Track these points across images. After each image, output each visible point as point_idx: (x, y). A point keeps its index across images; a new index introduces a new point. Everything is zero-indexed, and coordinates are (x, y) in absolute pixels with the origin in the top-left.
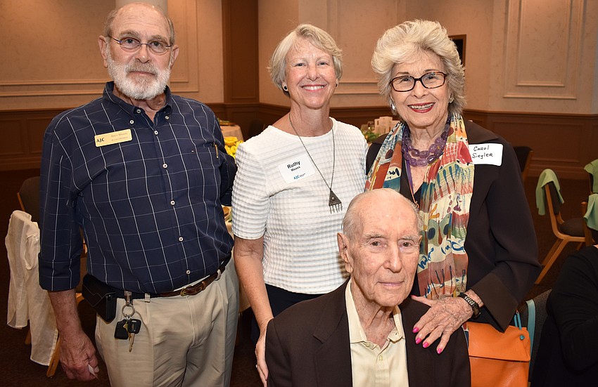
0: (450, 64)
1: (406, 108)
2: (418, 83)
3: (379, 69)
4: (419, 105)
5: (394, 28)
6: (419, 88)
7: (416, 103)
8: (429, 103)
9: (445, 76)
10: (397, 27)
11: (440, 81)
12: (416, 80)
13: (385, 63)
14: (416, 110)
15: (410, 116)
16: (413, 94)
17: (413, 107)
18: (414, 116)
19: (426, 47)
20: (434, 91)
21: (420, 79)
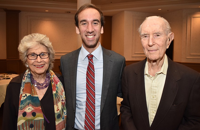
0: (50, 50)
1: (33, 66)
2: (39, 57)
3: (21, 51)
4: (39, 65)
5: (28, 36)
6: (39, 59)
7: (38, 64)
8: (43, 65)
9: (49, 54)
10: (30, 35)
11: (47, 56)
12: (38, 55)
13: (24, 48)
14: (37, 67)
15: (35, 69)
16: (36, 61)
17: (36, 66)
18: (37, 70)
19: (42, 43)
20: (45, 60)
21: (39, 55)
